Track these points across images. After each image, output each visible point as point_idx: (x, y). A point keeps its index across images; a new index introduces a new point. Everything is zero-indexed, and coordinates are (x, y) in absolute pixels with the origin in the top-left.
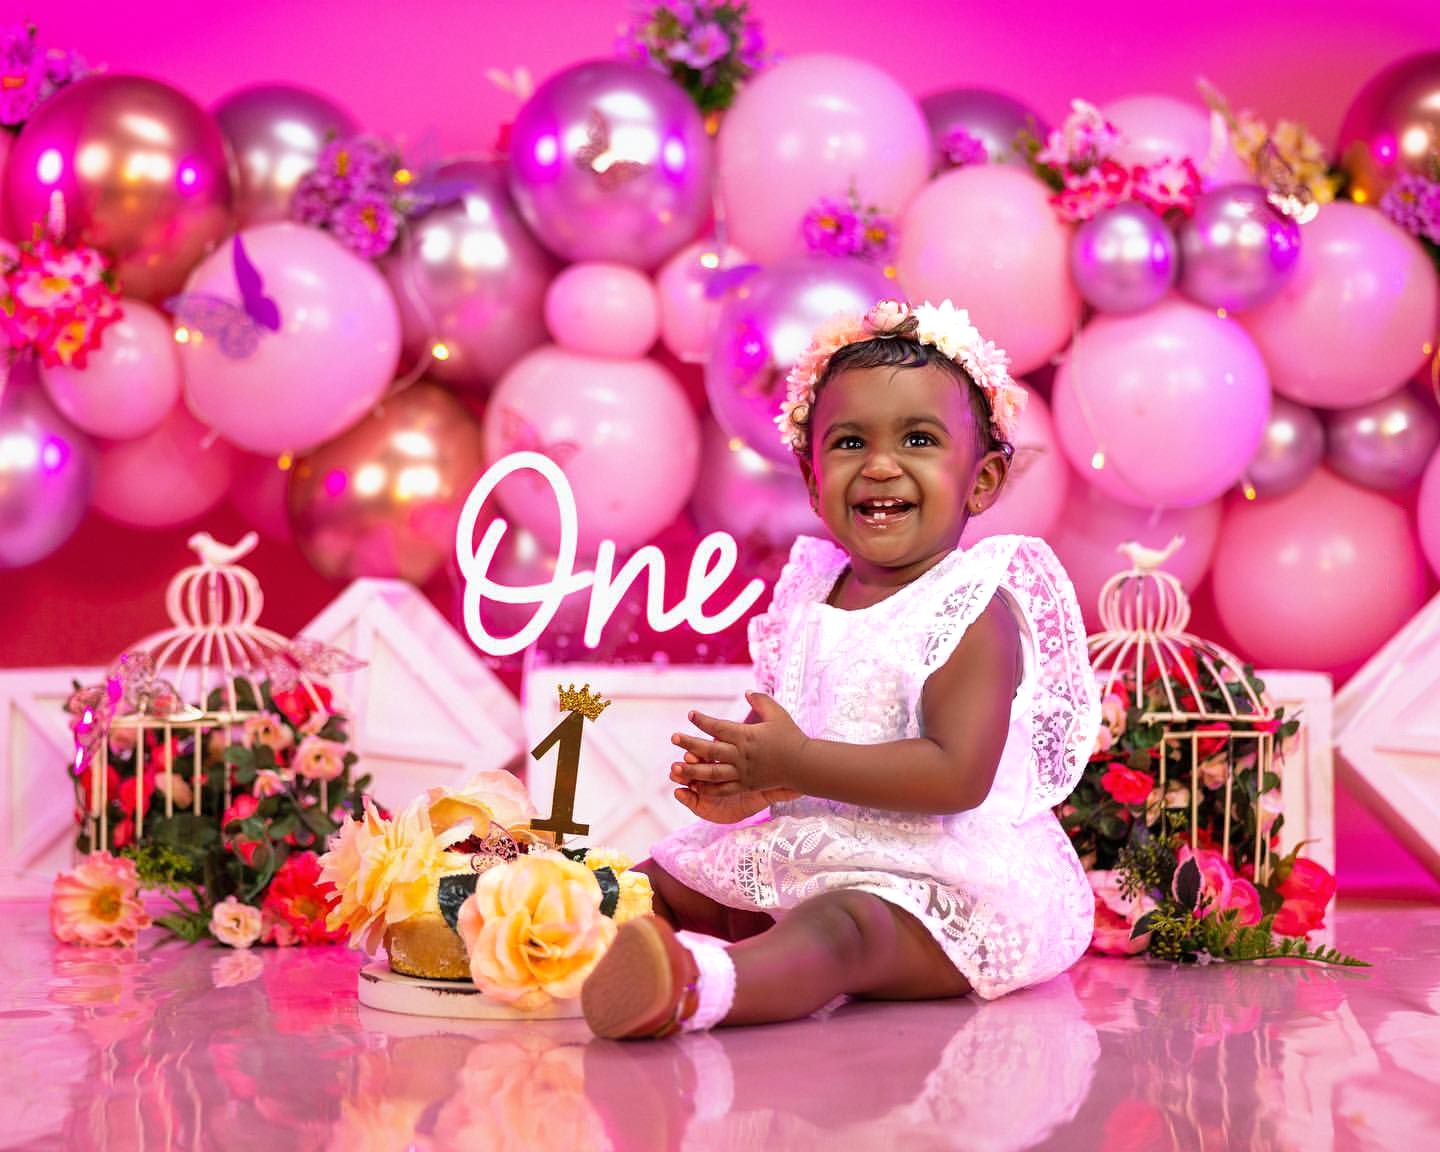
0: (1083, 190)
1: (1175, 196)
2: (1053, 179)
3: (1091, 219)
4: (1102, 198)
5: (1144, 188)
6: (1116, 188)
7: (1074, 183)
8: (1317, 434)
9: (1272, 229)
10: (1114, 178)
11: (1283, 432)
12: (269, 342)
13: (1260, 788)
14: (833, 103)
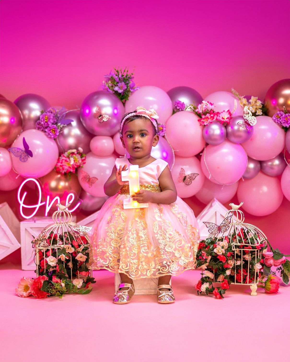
0: (205, 118)
1: (226, 120)
2: (199, 115)
3: (207, 125)
4: (210, 120)
5: (218, 118)
6: (213, 118)
7: (203, 117)
8: (259, 165)
9: (246, 127)
10: (212, 115)
11: (252, 166)
12: (30, 159)
13: (256, 263)
14: (151, 98)
